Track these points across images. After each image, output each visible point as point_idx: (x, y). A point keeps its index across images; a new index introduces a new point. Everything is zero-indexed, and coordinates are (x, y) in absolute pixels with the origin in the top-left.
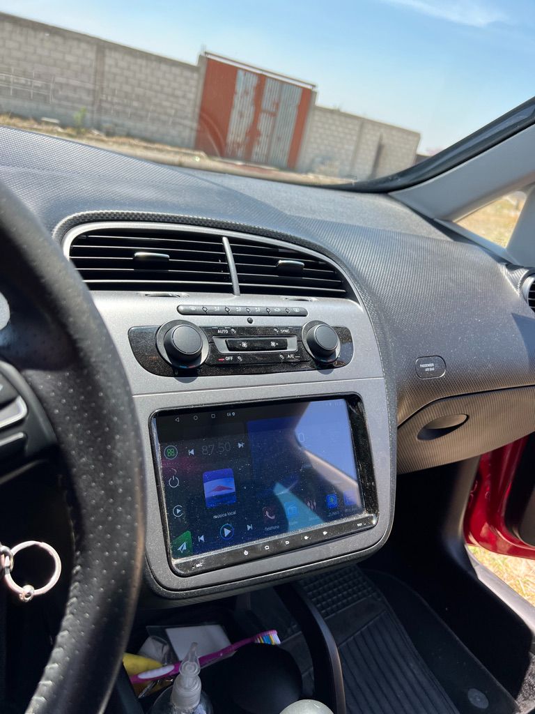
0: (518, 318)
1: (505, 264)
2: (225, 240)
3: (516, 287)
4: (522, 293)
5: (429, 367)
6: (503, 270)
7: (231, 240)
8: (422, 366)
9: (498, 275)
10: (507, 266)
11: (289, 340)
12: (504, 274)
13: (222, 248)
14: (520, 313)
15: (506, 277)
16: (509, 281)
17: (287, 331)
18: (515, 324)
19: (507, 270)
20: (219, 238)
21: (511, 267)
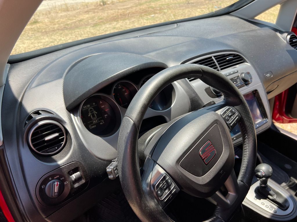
0: (288, 51)
1: (278, 32)
2: (213, 57)
3: (285, 40)
4: (287, 41)
5: (268, 75)
6: (278, 34)
7: (214, 57)
8: (266, 75)
9: (277, 37)
10: (279, 32)
11: (237, 80)
12: (279, 36)
13: (212, 60)
14: (288, 49)
15: (280, 37)
16: (281, 38)
17: (236, 78)
18: (288, 53)
19: (280, 34)
20: (211, 57)
21: (281, 32)
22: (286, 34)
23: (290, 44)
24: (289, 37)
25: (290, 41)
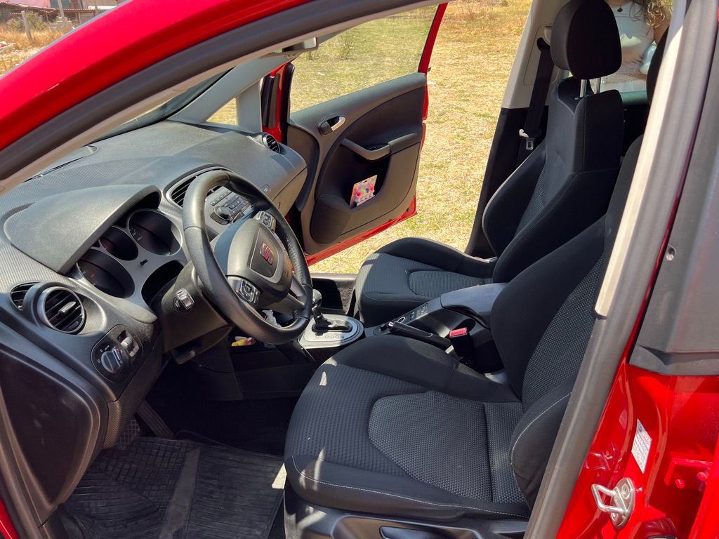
0: (271, 157)
1: (249, 135)
3: (261, 144)
4: (265, 145)
6: (251, 138)
12: (253, 140)
16: (257, 142)
18: (273, 160)
21: (253, 135)
22: (260, 136)
23: (271, 148)
24: (265, 139)
25: (269, 144)
